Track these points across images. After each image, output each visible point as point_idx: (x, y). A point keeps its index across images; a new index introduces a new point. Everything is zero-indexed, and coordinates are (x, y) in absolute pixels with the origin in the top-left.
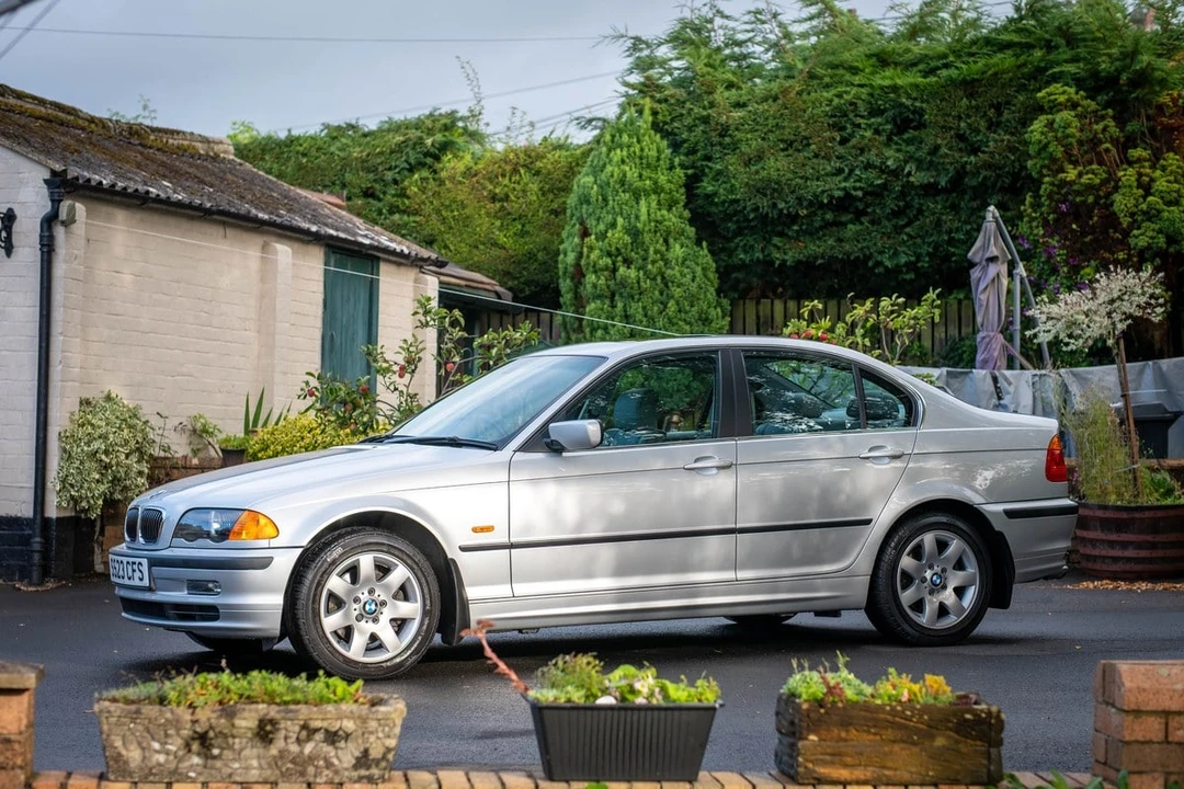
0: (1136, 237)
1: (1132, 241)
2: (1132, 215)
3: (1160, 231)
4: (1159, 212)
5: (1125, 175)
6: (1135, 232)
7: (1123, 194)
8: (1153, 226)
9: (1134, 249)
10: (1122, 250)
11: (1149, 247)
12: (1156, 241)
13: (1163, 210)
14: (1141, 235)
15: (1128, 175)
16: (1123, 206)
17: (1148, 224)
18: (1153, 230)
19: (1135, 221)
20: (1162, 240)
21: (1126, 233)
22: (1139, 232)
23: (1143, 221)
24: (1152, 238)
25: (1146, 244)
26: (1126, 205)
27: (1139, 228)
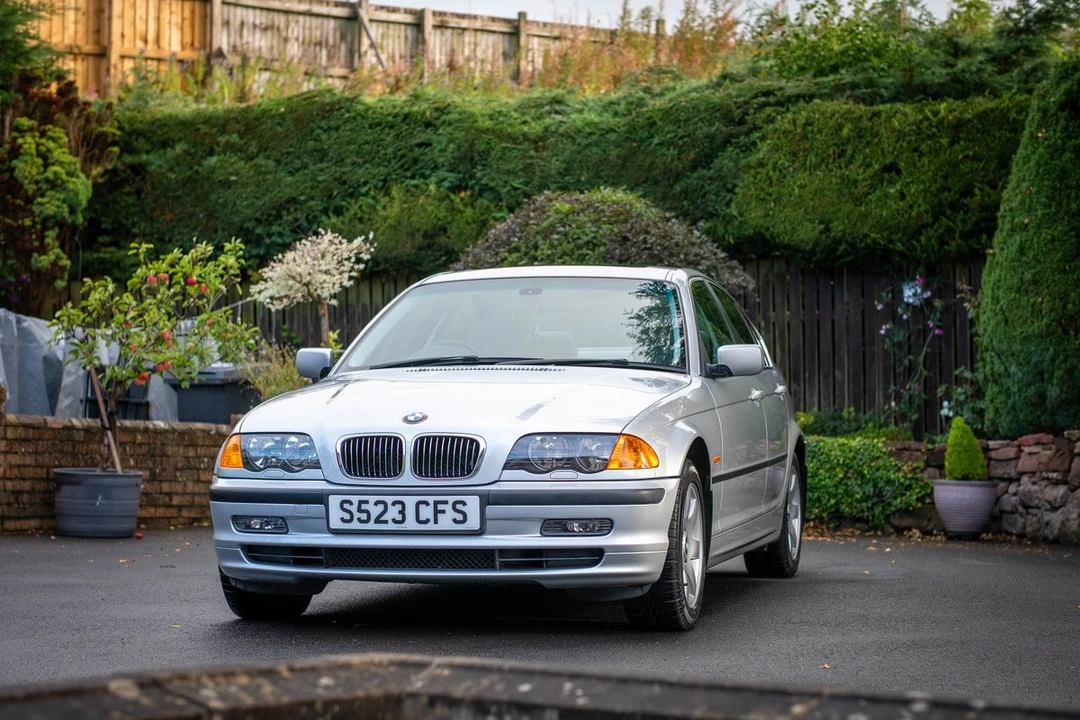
0: (41, 204)
1: (36, 209)
2: (37, 182)
3: (64, 201)
4: (63, 182)
5: (25, 143)
6: (39, 200)
7: (25, 162)
8: (58, 195)
9: (39, 216)
10: (27, 217)
11: (54, 217)
12: (61, 210)
13: (68, 182)
14: (48, 202)
15: (29, 143)
16: (27, 174)
17: (52, 193)
18: (59, 199)
19: (39, 189)
20: (66, 209)
21: (29, 200)
22: (45, 200)
23: (47, 190)
24: (58, 207)
25: (52, 213)
26: (29, 172)
27: (43, 196)
